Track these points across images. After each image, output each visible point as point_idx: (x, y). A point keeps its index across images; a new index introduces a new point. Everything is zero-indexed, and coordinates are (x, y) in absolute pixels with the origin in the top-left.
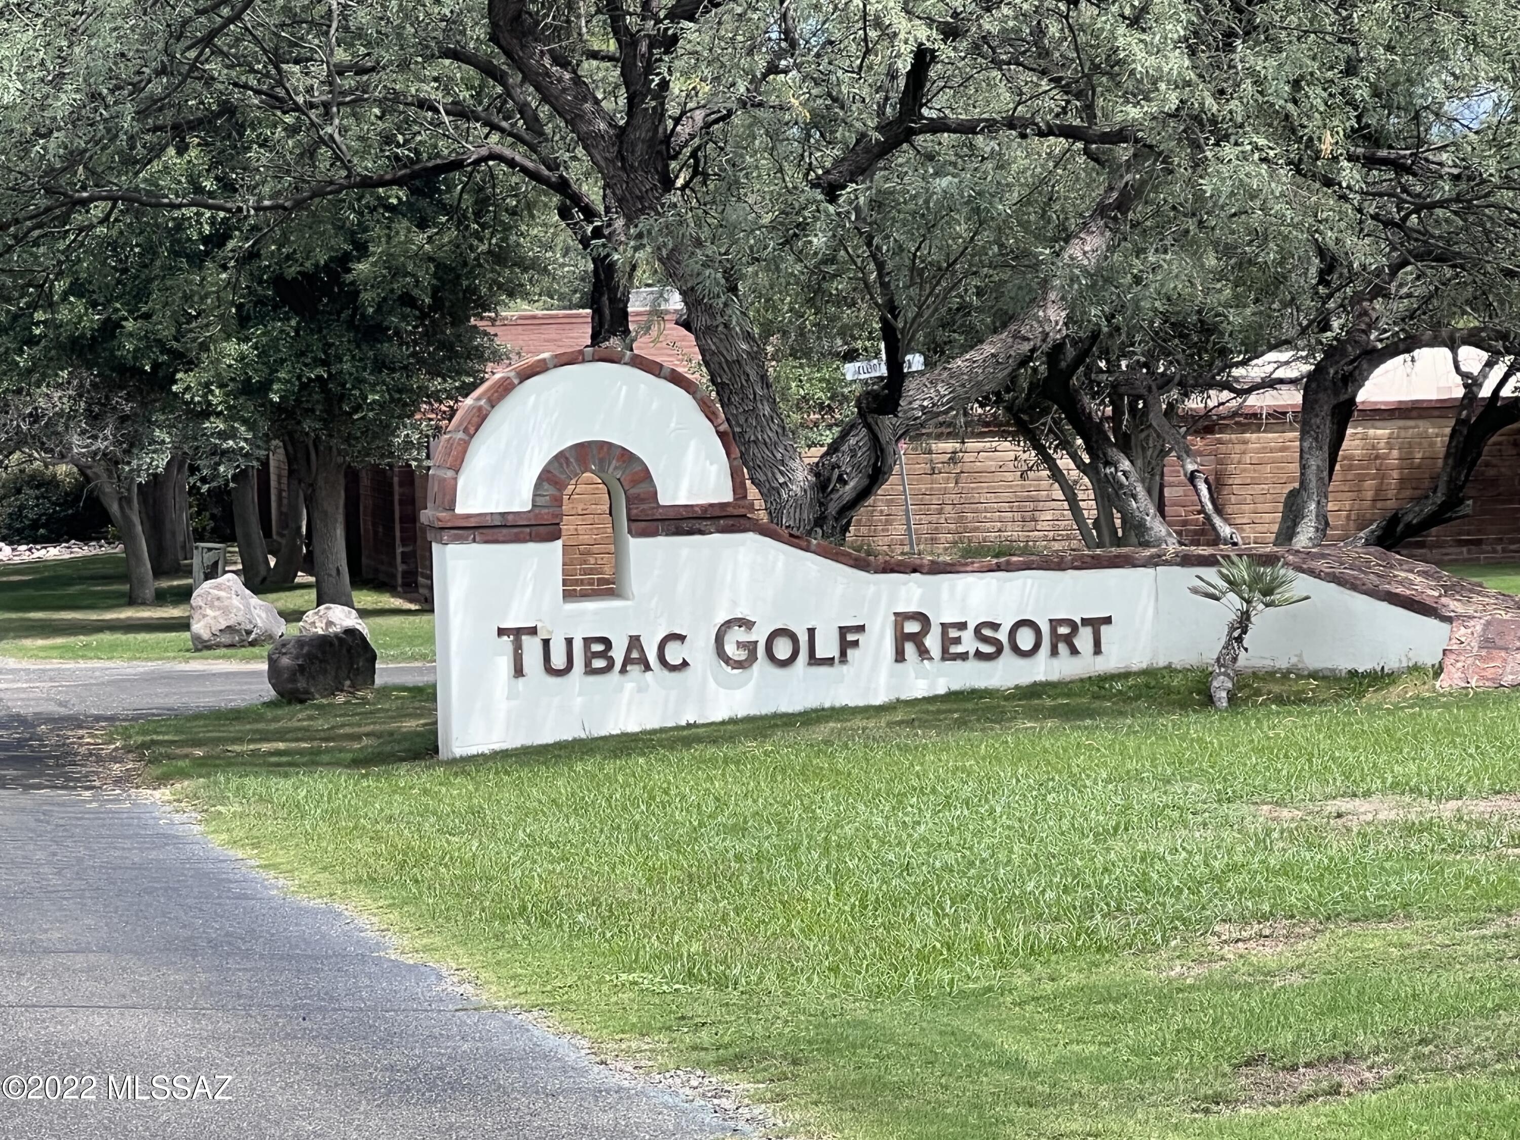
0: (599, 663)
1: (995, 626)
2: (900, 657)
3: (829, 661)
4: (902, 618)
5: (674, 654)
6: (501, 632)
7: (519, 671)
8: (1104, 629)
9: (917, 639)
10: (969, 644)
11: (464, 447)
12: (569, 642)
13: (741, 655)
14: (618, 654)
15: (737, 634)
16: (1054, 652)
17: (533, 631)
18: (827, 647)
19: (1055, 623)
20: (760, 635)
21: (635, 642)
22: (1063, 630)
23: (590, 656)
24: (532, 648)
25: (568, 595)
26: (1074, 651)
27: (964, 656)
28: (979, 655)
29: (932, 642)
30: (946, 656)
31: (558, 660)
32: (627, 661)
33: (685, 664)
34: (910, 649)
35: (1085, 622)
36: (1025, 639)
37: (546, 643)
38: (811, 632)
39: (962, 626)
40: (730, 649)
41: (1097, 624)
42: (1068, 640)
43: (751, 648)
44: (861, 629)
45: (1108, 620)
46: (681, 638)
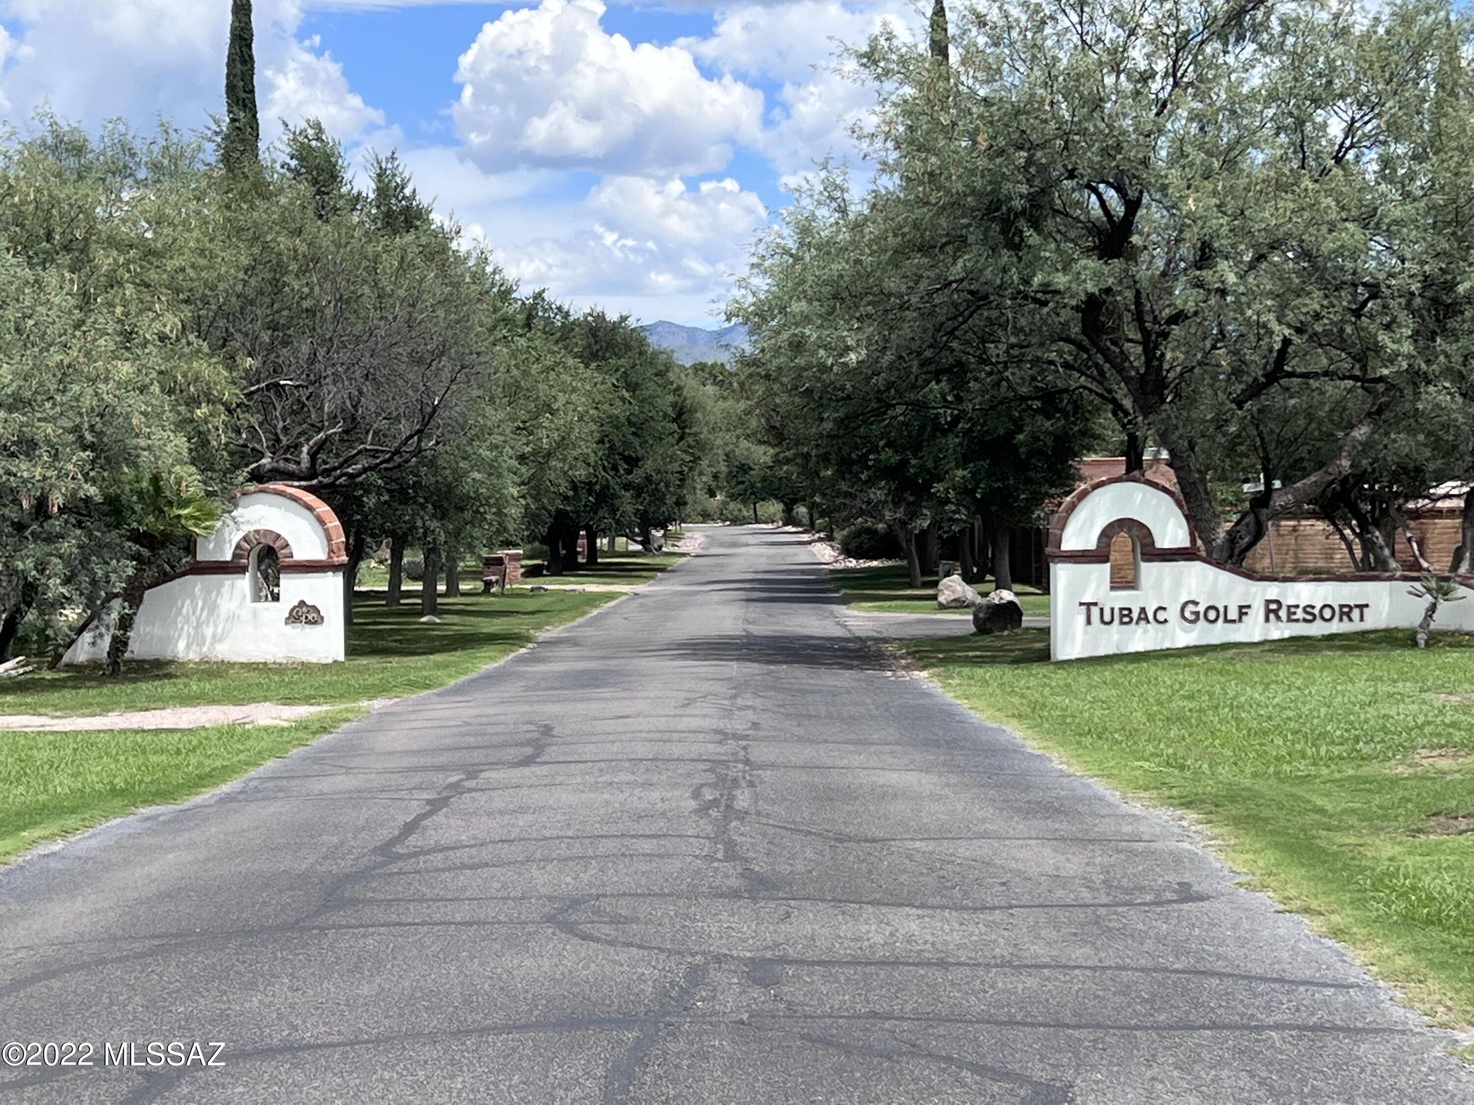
0: (1126, 619)
1: (1313, 607)
2: (1267, 620)
3: (1233, 621)
4: (1268, 602)
5: (1161, 616)
6: (1081, 604)
7: (1089, 622)
8: (1365, 610)
9: (1276, 612)
10: (1300, 614)
11: (1066, 519)
12: (1112, 610)
13: (1193, 617)
14: (1135, 615)
15: (1191, 608)
16: (1341, 620)
17: (1095, 604)
18: (1233, 614)
19: (1342, 606)
20: (1201, 609)
21: (1143, 610)
22: (1346, 610)
23: (1122, 616)
24: (1095, 611)
25: (1113, 588)
26: (1350, 620)
27: (1297, 621)
28: (1305, 620)
29: (1283, 613)
30: (1289, 620)
31: (1107, 618)
32: (1139, 619)
33: (1166, 621)
34: (1272, 616)
35: (1357, 606)
36: (1327, 613)
37: (1102, 610)
38: (1226, 607)
39: (1297, 606)
40: (1187, 614)
41: (1362, 607)
42: (1348, 615)
43: (1197, 614)
44: (1249, 607)
45: (1367, 606)
46: (1164, 609)
